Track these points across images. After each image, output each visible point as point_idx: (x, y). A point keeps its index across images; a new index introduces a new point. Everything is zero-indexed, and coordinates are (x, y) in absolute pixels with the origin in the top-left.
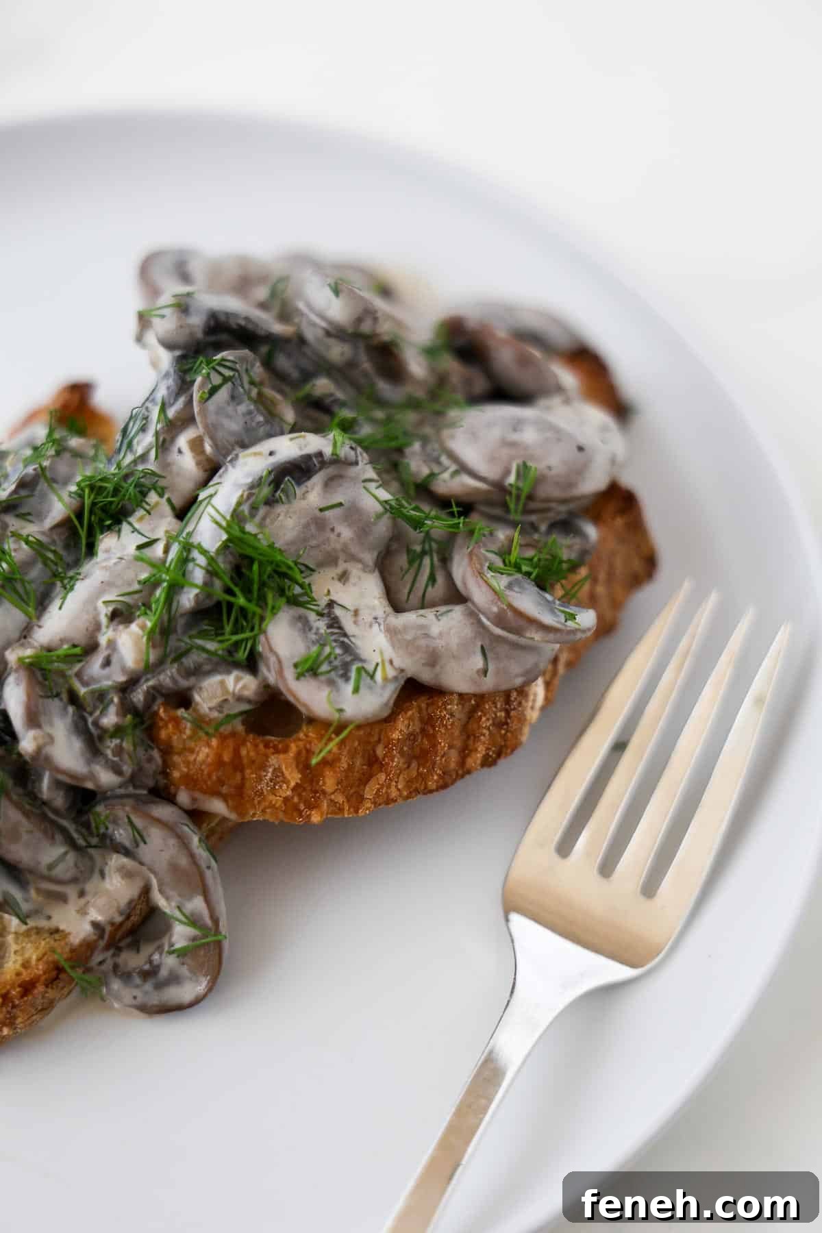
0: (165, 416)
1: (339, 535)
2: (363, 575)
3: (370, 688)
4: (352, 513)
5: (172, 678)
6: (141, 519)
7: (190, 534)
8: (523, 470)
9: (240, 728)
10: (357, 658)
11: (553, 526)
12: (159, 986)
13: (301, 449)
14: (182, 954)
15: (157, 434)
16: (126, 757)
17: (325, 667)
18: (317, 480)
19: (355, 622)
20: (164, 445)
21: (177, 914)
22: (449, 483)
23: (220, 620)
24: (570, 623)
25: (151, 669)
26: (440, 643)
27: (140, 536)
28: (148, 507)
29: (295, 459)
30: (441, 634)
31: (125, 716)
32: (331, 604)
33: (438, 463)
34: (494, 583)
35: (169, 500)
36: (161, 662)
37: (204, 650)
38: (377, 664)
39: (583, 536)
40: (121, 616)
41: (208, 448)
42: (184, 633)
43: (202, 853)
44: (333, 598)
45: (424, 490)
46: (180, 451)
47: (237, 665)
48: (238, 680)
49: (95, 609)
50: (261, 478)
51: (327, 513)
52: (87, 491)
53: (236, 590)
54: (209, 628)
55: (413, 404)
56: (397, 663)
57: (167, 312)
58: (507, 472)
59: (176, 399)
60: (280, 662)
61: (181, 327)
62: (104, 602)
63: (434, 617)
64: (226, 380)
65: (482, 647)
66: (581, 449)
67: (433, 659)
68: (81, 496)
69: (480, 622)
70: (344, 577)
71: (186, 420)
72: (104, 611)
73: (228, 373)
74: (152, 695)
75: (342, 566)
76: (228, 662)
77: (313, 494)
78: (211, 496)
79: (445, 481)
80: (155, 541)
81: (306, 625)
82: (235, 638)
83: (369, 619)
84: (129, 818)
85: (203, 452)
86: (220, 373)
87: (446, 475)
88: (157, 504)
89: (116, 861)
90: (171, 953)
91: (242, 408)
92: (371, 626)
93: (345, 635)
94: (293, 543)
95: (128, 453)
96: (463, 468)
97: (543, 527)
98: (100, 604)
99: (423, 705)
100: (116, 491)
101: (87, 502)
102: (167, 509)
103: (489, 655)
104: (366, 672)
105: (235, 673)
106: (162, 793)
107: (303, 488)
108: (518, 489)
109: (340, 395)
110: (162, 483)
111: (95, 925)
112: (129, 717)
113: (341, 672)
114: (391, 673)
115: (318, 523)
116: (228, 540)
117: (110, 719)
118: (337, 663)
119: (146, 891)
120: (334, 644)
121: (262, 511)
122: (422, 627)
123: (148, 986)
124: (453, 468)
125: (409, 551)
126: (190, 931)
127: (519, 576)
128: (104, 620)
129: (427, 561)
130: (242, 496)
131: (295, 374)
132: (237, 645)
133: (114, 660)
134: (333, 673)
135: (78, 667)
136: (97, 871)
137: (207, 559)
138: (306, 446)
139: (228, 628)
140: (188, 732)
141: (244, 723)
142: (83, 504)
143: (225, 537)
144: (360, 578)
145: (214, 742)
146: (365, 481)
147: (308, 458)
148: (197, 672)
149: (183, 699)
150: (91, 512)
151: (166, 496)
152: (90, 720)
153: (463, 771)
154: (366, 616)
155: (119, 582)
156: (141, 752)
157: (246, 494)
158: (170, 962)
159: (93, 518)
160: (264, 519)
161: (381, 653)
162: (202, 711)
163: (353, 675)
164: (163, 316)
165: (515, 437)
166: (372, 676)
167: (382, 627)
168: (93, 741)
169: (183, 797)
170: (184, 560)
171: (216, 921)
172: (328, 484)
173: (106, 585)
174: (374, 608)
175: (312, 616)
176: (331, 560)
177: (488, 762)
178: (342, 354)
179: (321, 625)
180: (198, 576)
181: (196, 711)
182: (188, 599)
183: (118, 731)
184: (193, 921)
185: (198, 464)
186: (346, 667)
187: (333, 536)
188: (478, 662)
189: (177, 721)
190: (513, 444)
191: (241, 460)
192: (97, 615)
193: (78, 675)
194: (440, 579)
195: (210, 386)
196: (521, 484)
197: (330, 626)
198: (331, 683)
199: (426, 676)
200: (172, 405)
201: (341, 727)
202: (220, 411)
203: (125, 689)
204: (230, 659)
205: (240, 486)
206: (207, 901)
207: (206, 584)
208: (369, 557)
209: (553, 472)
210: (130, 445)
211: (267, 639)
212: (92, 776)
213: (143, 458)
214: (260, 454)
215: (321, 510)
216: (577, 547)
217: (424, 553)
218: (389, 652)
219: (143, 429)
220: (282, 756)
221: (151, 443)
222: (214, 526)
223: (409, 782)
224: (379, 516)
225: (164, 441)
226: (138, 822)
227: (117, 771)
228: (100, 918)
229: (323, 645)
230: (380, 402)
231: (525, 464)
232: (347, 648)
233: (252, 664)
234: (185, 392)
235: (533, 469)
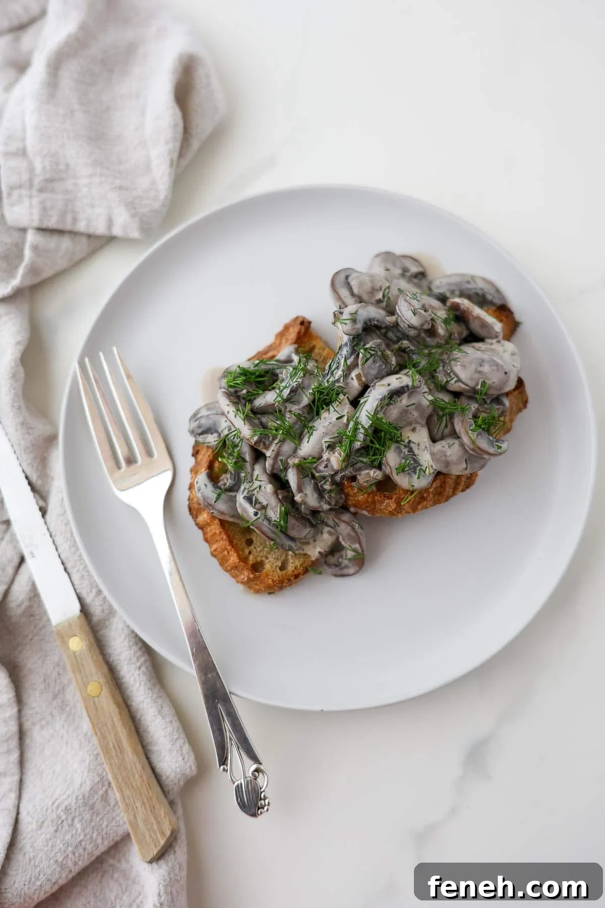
0: (347, 364)
1: (413, 415)
2: (421, 428)
3: (424, 476)
4: (418, 407)
5: (350, 472)
6: (337, 406)
7: (357, 418)
8: (484, 383)
9: (374, 488)
10: (419, 465)
11: (492, 401)
12: (342, 569)
13: (400, 384)
14: (349, 560)
15: (343, 371)
16: (333, 499)
17: (407, 469)
18: (406, 395)
19: (418, 449)
20: (346, 375)
21: (349, 547)
22: (454, 386)
23: (369, 451)
24: (499, 450)
25: (342, 470)
26: (449, 459)
27: (337, 414)
28: (340, 401)
29: (398, 388)
30: (450, 455)
31: (333, 485)
32: (410, 442)
33: (450, 376)
34: (471, 436)
35: (347, 397)
36: (347, 467)
37: (362, 462)
38: (427, 467)
39: (504, 405)
40: (331, 447)
41: (363, 379)
42: (355, 455)
43: (359, 530)
44: (410, 439)
45: (444, 388)
46: (352, 379)
47: (375, 467)
48: (375, 472)
49: (322, 443)
50: (385, 396)
51: (409, 408)
52: (316, 393)
53: (376, 442)
54: (364, 452)
55: (439, 346)
56: (434, 467)
57: (348, 322)
58: (477, 384)
59: (350, 357)
60: (391, 469)
61: (354, 329)
62: (325, 442)
63: (448, 447)
64: (372, 355)
65: (466, 460)
66: (506, 373)
67: (447, 464)
68: (314, 395)
69: (465, 448)
70: (414, 430)
71: (355, 365)
72: (325, 445)
73: (373, 353)
74: (343, 478)
75: (413, 425)
76: (371, 466)
77: (404, 401)
78: (365, 402)
79: (452, 384)
80: (344, 416)
81: (400, 451)
82: (374, 457)
83: (423, 447)
84: (333, 518)
85: (362, 380)
86: (369, 353)
87: (453, 382)
88: (343, 399)
89: (327, 529)
90: (345, 559)
91: (377, 365)
92: (424, 450)
93: (415, 455)
94: (396, 419)
95: (332, 377)
96: (459, 380)
97: (488, 402)
98: (323, 442)
99: (442, 478)
100: (327, 395)
101: (317, 398)
102: (347, 401)
103: (468, 462)
104: (423, 470)
105: (374, 470)
106: (345, 508)
107: (400, 398)
108: (481, 390)
109: (412, 348)
110: (345, 391)
111: (320, 553)
112: (334, 486)
113: (413, 470)
114: (432, 471)
115: (405, 412)
116: (372, 423)
117: (327, 487)
118: (411, 467)
119: (338, 538)
120: (410, 459)
121: (385, 407)
122: (442, 452)
123: (337, 569)
124: (455, 379)
125: (438, 414)
126: (353, 553)
127: (481, 430)
128: (325, 449)
129: (444, 418)
130: (378, 404)
131: (395, 339)
132: (374, 460)
133: (329, 465)
134: (410, 471)
135: (315, 465)
136: (320, 532)
137: (364, 430)
138: (402, 382)
139: (371, 453)
140: (356, 491)
141: (376, 486)
142: (315, 398)
143: (371, 422)
144: (420, 430)
145: (366, 496)
146: (423, 393)
147: (403, 387)
148: (360, 469)
149: (353, 479)
150: (318, 401)
151: (346, 396)
152: (319, 484)
153: (454, 494)
154: (422, 446)
155: (330, 433)
156: (338, 497)
157: (379, 403)
158: (346, 562)
159: (319, 404)
160: (385, 410)
161: (428, 463)
162: (361, 483)
163: (418, 472)
164: (346, 324)
165: (480, 369)
166: (425, 472)
167: (429, 452)
168: (320, 492)
169: (352, 509)
170: (356, 429)
171: (363, 551)
172: (409, 396)
173: (325, 434)
174: (425, 442)
175: (402, 447)
176: (410, 424)
177: (463, 490)
178: (414, 333)
179: (406, 450)
180: (361, 437)
181: (358, 482)
182: (358, 445)
183: (330, 491)
184: (354, 550)
185: (359, 384)
186: (415, 468)
187: (411, 416)
188: (464, 466)
189: (352, 487)
190: (480, 372)
191: (377, 387)
192: (322, 447)
193: (315, 468)
194: (449, 425)
195: (366, 358)
196: (482, 389)
197: (409, 452)
198: (409, 474)
199: (444, 471)
200: (349, 358)
201: (412, 492)
202: (369, 367)
203: (332, 476)
204: (372, 465)
205: (377, 399)
206: (361, 546)
207: (364, 440)
208: (424, 422)
209: (496, 384)
210: (332, 374)
211: (386, 459)
212: (321, 507)
213: (338, 381)
214: (383, 385)
215: (407, 406)
216: (501, 410)
217: (443, 415)
218: (431, 463)
219: (338, 368)
220: (390, 501)
221: (341, 375)
222: (367, 418)
223: (434, 502)
224: (428, 406)
225: (346, 374)
226: (337, 521)
227: (329, 504)
228: (322, 551)
229: (406, 460)
230: (426, 346)
231: (484, 382)
232: (416, 461)
233: (379, 467)
234: (354, 354)
235: (488, 384)
